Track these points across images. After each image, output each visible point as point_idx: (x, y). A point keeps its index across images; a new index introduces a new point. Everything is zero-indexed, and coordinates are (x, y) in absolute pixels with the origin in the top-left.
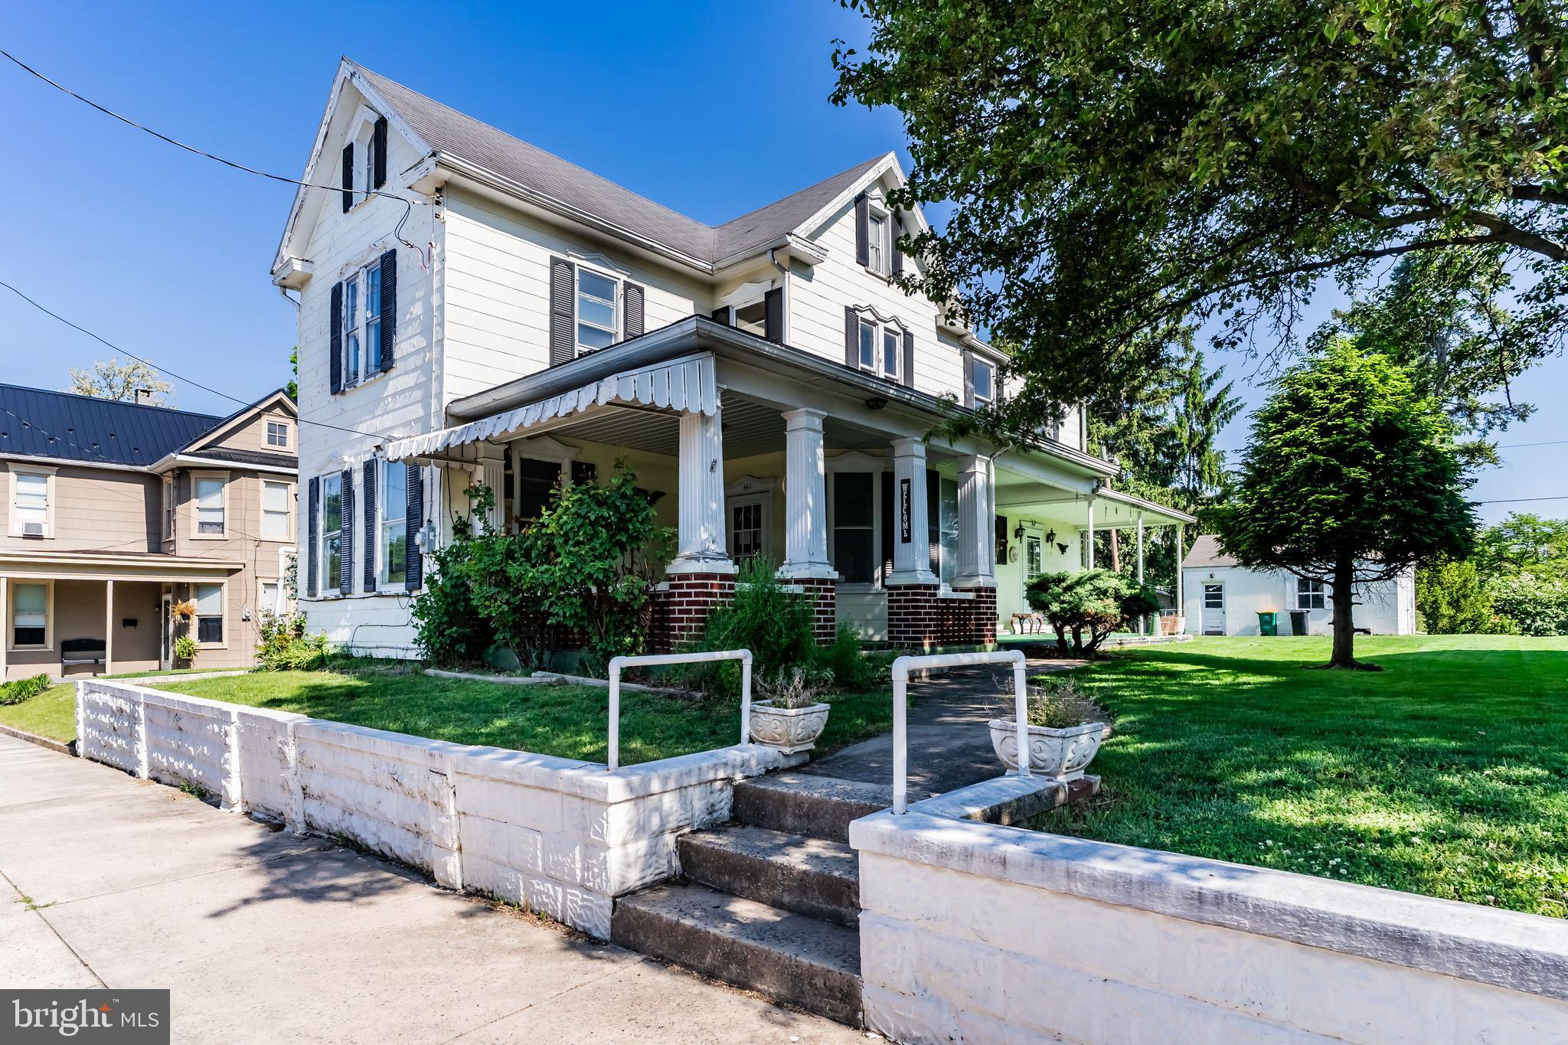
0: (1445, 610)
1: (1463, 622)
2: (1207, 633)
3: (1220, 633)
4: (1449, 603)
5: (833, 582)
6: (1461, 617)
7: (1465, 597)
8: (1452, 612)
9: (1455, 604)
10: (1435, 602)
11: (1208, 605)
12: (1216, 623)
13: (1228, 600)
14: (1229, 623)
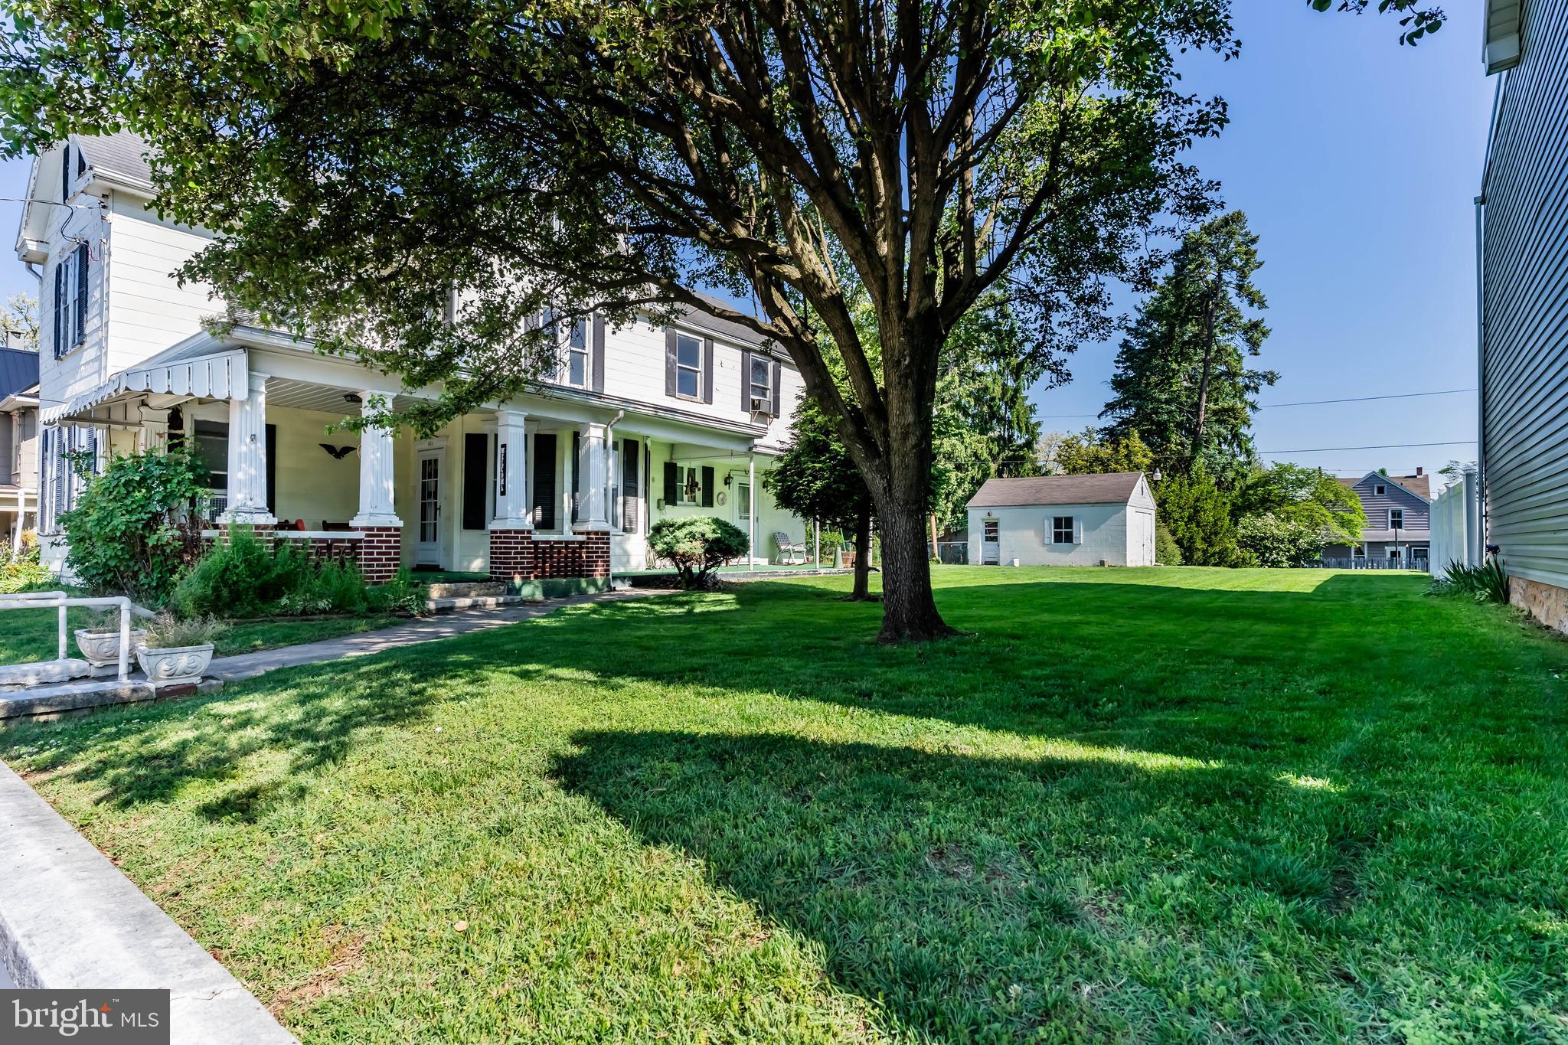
0: (1200, 545)
1: (1213, 555)
2: (987, 563)
3: (995, 563)
4: (1203, 539)
5: (397, 529)
6: (1211, 550)
7: (1216, 534)
8: (1205, 546)
9: (1207, 540)
10: (1191, 537)
11: (987, 539)
12: (992, 554)
13: (1002, 534)
14: (1002, 554)
